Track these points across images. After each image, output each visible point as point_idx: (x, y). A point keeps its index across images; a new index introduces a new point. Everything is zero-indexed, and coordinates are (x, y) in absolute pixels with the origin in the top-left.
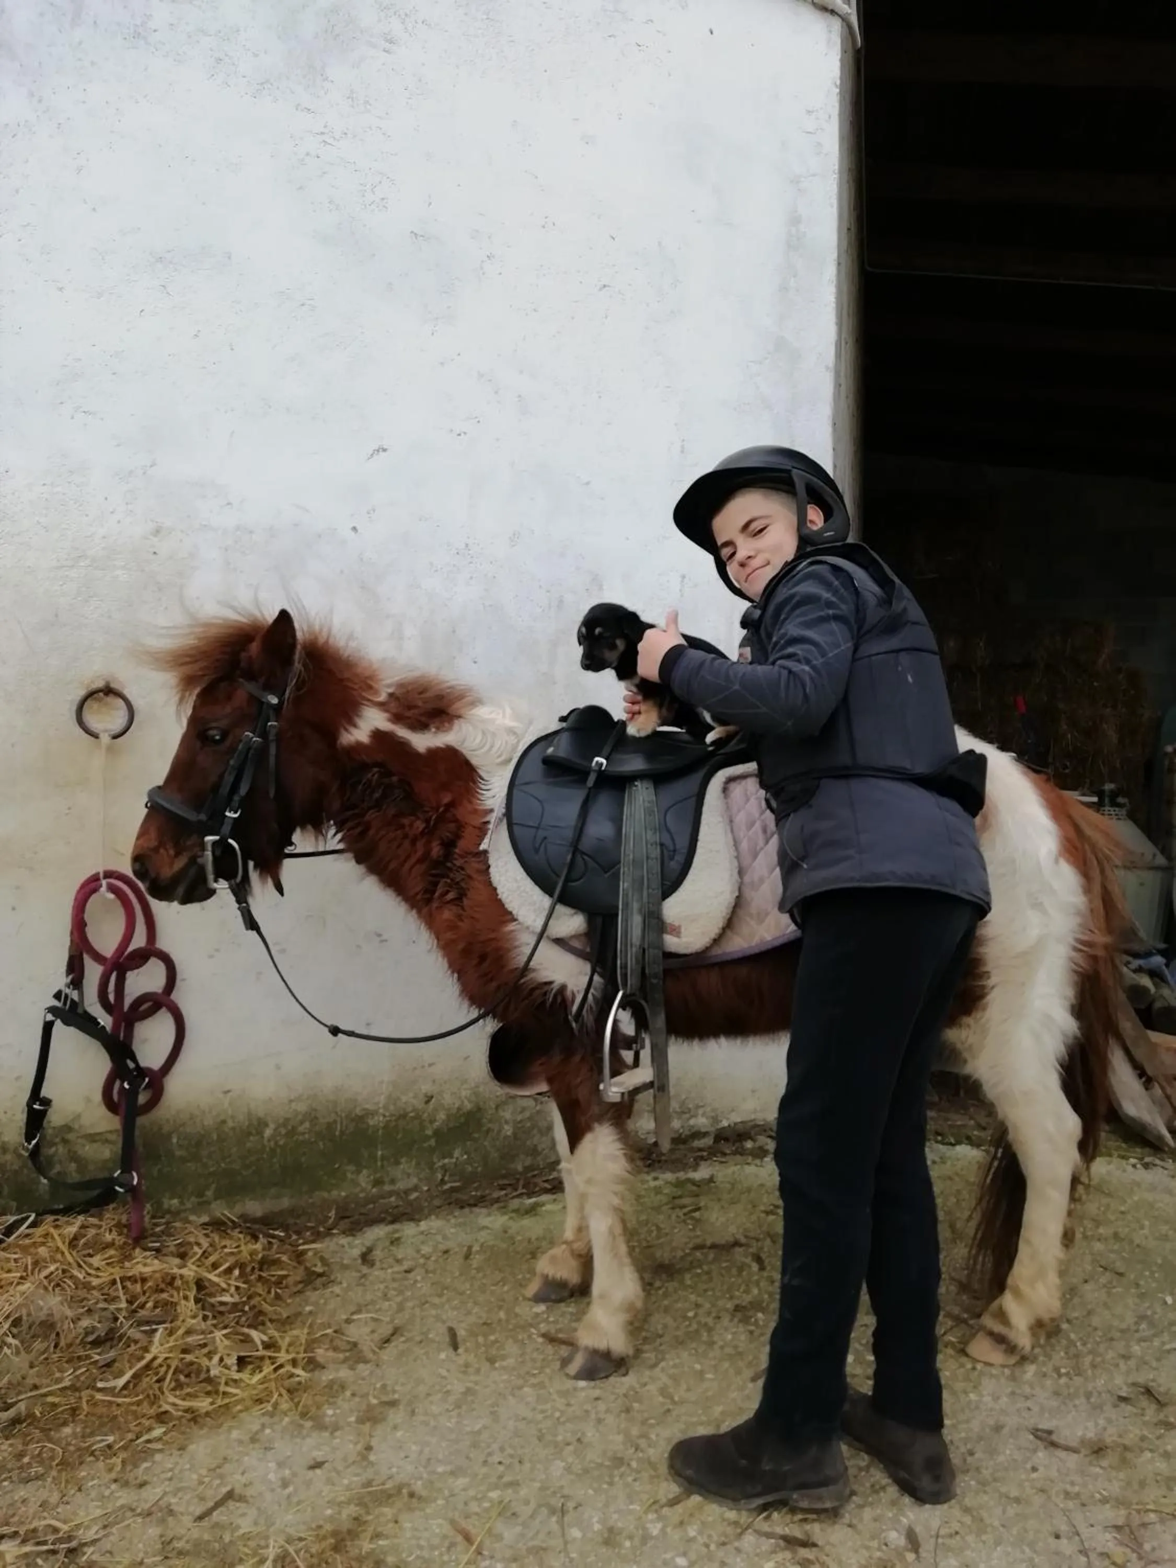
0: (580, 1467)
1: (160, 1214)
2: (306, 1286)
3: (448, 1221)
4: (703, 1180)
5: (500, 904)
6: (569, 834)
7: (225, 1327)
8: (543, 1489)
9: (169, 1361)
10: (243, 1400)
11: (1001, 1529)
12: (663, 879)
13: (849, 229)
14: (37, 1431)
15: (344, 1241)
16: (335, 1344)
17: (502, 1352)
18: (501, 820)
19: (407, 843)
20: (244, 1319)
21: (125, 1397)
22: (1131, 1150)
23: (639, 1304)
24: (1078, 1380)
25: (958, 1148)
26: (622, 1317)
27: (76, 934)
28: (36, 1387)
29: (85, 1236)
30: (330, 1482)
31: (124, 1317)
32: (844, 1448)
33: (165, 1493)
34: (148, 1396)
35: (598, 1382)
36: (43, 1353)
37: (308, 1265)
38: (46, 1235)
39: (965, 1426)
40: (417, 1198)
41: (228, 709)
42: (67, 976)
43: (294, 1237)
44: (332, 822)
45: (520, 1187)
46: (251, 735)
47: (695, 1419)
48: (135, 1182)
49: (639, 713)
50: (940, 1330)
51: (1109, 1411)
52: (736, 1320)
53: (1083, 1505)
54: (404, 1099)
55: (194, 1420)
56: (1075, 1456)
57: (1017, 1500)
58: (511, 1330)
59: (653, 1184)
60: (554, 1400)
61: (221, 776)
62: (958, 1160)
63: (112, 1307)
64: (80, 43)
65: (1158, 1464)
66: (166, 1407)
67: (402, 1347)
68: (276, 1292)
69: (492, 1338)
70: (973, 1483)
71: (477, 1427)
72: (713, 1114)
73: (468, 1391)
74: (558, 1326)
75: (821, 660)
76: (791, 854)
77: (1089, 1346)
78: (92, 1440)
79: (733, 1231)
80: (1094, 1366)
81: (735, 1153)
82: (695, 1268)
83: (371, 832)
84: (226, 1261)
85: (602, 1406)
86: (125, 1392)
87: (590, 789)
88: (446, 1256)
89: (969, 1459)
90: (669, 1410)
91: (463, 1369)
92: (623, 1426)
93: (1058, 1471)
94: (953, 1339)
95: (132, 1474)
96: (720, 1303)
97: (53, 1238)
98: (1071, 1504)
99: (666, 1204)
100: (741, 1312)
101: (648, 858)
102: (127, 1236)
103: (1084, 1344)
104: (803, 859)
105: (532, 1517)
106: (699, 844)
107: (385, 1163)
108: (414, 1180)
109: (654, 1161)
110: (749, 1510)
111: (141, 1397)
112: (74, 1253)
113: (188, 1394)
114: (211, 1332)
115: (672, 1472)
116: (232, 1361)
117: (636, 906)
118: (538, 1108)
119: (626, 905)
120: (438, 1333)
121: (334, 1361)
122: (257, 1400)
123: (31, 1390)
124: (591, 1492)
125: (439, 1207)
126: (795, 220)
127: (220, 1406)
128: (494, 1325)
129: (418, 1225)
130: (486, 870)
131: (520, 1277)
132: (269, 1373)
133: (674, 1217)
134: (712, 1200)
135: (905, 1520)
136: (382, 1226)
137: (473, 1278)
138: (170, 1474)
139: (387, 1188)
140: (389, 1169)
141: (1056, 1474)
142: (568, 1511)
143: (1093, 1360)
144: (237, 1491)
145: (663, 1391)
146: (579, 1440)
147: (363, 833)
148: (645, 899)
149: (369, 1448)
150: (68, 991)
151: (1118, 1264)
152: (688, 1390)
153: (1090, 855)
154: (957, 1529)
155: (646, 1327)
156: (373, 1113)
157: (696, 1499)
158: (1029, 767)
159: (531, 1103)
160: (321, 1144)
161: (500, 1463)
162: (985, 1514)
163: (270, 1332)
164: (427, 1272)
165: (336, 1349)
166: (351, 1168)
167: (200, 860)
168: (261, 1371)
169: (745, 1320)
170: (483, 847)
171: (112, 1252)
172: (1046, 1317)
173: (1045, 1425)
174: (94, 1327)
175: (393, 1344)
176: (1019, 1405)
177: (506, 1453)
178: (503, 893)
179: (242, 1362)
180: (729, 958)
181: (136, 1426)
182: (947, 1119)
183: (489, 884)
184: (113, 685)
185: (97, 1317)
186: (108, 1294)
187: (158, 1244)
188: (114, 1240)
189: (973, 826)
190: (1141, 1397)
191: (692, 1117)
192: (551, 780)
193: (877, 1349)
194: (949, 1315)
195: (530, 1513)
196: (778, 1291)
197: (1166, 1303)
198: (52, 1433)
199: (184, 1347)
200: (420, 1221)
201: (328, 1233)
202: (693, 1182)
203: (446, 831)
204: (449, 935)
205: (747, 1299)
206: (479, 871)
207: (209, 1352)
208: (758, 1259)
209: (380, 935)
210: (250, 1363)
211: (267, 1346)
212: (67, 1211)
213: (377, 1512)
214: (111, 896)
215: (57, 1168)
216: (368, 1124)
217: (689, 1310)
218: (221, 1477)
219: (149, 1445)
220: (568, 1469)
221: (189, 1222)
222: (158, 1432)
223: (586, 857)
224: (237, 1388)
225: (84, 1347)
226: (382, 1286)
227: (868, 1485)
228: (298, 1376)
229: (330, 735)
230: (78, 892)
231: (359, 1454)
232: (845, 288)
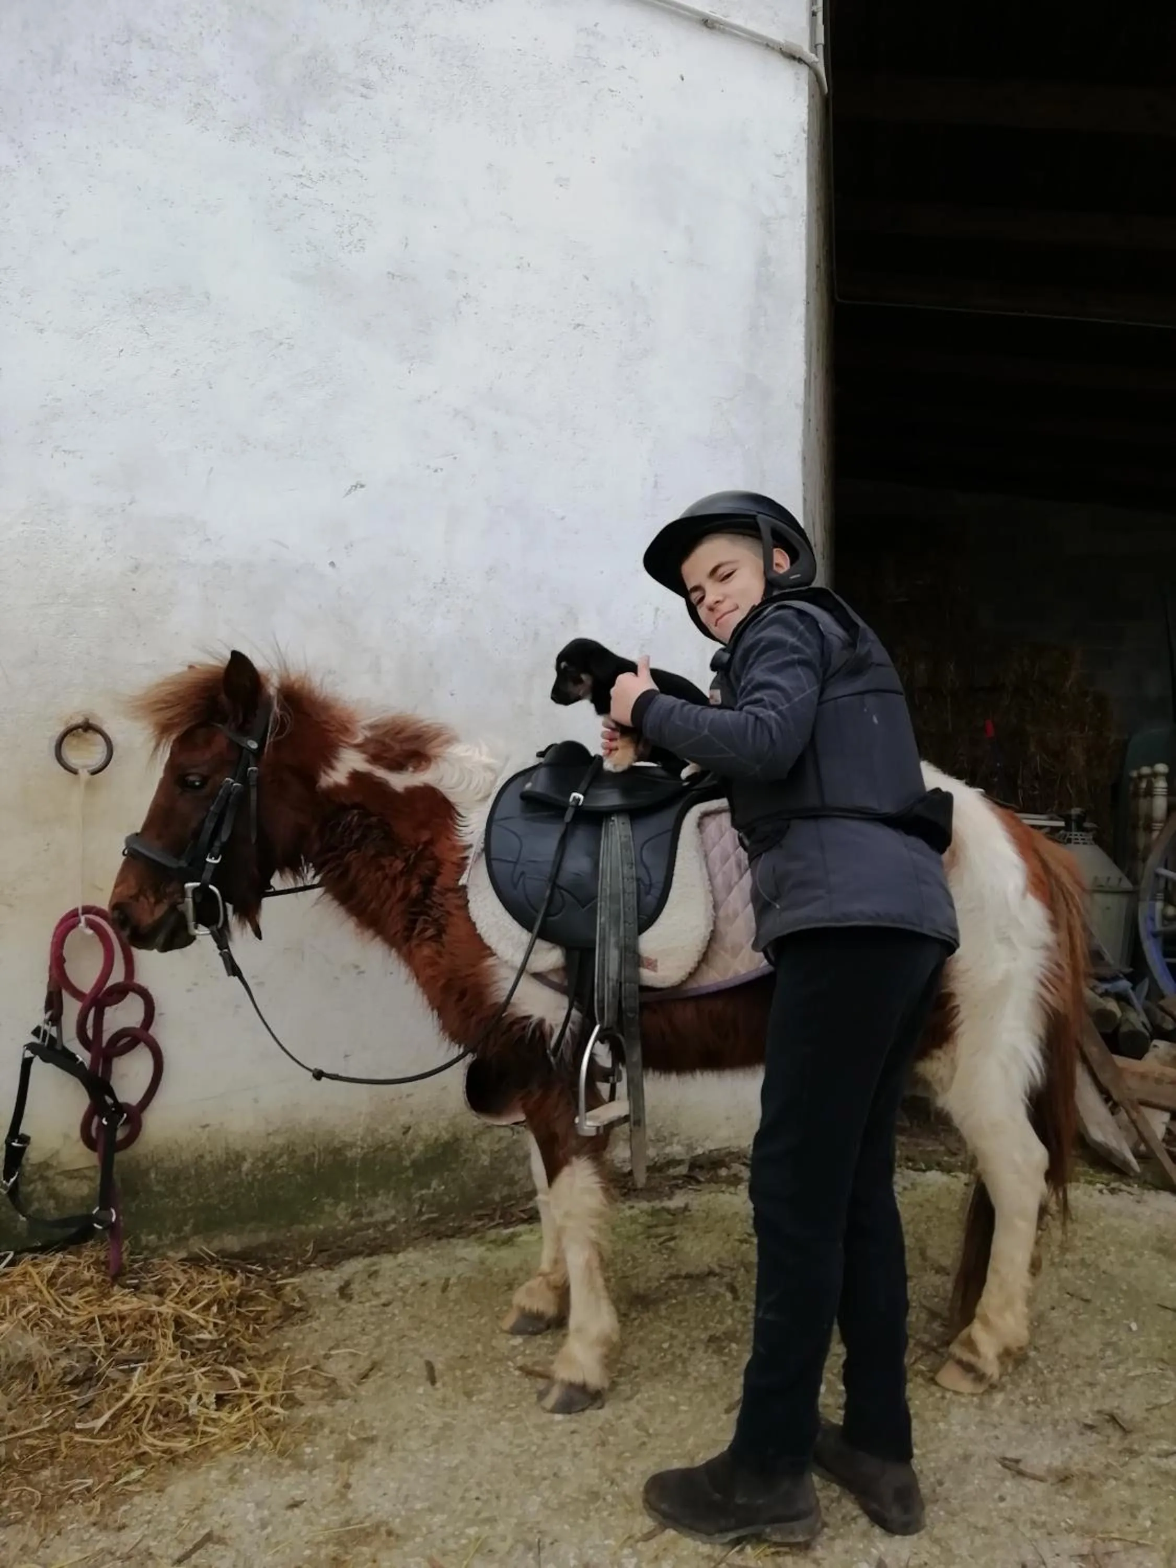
0: (556, 1501)
1: (137, 1251)
2: (284, 1321)
3: (427, 1252)
4: (677, 1209)
5: (479, 938)
6: (548, 869)
7: (204, 1365)
8: (520, 1524)
9: (147, 1401)
10: (222, 1439)
11: (970, 1560)
12: (639, 914)
13: (818, 267)
14: (16, 1474)
15: (322, 1274)
16: (313, 1380)
17: (480, 1386)
18: (479, 855)
19: (387, 883)
20: (222, 1356)
21: (104, 1438)
22: (1098, 1175)
23: (615, 1338)
24: (1045, 1408)
25: (929, 1174)
26: (599, 1351)
27: (54, 971)
28: (14, 1429)
29: (64, 1273)
30: (308, 1522)
31: (103, 1356)
32: (815, 1478)
33: (144, 1536)
34: (127, 1437)
35: (573, 1415)
36: (22, 1394)
37: (286, 1300)
38: (24, 1274)
39: (934, 1455)
40: (394, 1231)
41: (208, 756)
42: (46, 1012)
43: (273, 1272)
44: (311, 865)
45: (497, 1217)
46: (231, 780)
47: (669, 1452)
48: (114, 1219)
49: (617, 749)
50: (908, 1360)
51: (1076, 1440)
52: (710, 1351)
53: (1050, 1534)
54: (382, 1131)
55: (173, 1461)
56: (1042, 1484)
57: (985, 1530)
58: (488, 1363)
59: (628, 1213)
60: (531, 1435)
61: (203, 821)
62: (929, 1185)
63: (91, 1346)
64: (60, 90)
65: (1122, 1492)
66: (146, 1448)
67: (380, 1382)
68: (254, 1328)
69: (469, 1371)
70: (942, 1513)
71: (456, 1462)
72: (687, 1142)
73: (446, 1426)
74: (536, 1359)
75: (787, 705)
76: (764, 894)
77: (1056, 1374)
78: (71, 1483)
79: (708, 1261)
80: (1060, 1394)
81: (709, 1181)
82: (671, 1298)
83: (353, 873)
84: (205, 1297)
85: (577, 1439)
86: (103, 1434)
87: (567, 824)
88: (423, 1288)
89: (938, 1489)
90: (644, 1443)
91: (441, 1404)
92: (598, 1460)
93: (1025, 1500)
94: (923, 1368)
95: (111, 1517)
96: (695, 1334)
97: (31, 1276)
98: (1037, 1534)
99: (642, 1233)
100: (716, 1343)
101: (624, 892)
102: (106, 1274)
103: (1052, 1371)
104: (776, 899)
105: (509, 1553)
106: (675, 879)
107: (363, 1196)
108: (392, 1212)
109: (629, 1190)
110: (723, 1544)
111: (120, 1438)
112: (52, 1291)
113: (167, 1435)
114: (190, 1371)
115: (648, 1506)
116: (210, 1399)
117: (613, 940)
118: (515, 1137)
119: (603, 939)
120: (416, 1367)
121: (313, 1397)
122: (236, 1439)
123: (9, 1433)
124: (566, 1527)
125: (416, 1239)
126: (764, 260)
127: (199, 1446)
128: (471, 1359)
129: (395, 1258)
130: (464, 906)
131: (497, 1309)
132: (247, 1411)
133: (649, 1246)
134: (686, 1229)
135: (874, 1551)
136: (360, 1259)
137: (451, 1311)
138: (149, 1516)
139: (364, 1220)
140: (367, 1201)
141: (1023, 1503)
142: (544, 1548)
143: (1060, 1388)
144: (216, 1533)
145: (638, 1424)
146: (555, 1475)
147: (344, 875)
148: (622, 934)
149: (347, 1486)
150: (46, 1027)
151: (1085, 1290)
152: (663, 1422)
153: (1055, 889)
154: (926, 1560)
155: (622, 1358)
156: (352, 1145)
157: (671, 1533)
158: (997, 803)
159: (508, 1133)
160: (299, 1177)
161: (477, 1499)
162: (953, 1544)
163: (248, 1369)
164: (405, 1305)
165: (314, 1385)
166: (330, 1200)
167: (180, 907)
168: (239, 1410)
169: (719, 1351)
170: (461, 882)
171: (90, 1290)
172: (1014, 1346)
173: (1011, 1454)
174: (72, 1367)
175: (371, 1380)
176: (987, 1434)
177: (483, 1489)
178: (482, 928)
179: (220, 1400)
180: (704, 991)
181: (114, 1467)
182: (917, 1145)
183: (468, 919)
184: (91, 721)
185: (75, 1355)
186: (86, 1334)
187: (136, 1281)
188: (92, 1277)
189: (940, 863)
190: (1106, 1424)
191: (667, 1145)
192: (529, 815)
193: (847, 1380)
194: (919, 1343)
195: (507, 1549)
196: (752, 1320)
197: (1130, 1329)
198: (31, 1476)
199: (163, 1386)
200: (398, 1252)
201: (306, 1267)
202: (668, 1211)
203: (425, 869)
204: (429, 972)
205: (720, 1330)
206: (458, 907)
207: (188, 1391)
208: (732, 1289)
209: (357, 967)
210: (229, 1401)
211: (245, 1384)
212: (43, 1249)
213: (355, 1551)
214: (90, 932)
215: (36, 1205)
216: (346, 1156)
217: (664, 1341)
218: (201, 1518)
219: (128, 1488)
220: (545, 1504)
221: (168, 1258)
222: (137, 1473)
223: (564, 893)
224: (216, 1427)
225: (63, 1387)
226: (360, 1321)
227: (839, 1516)
228: (277, 1414)
229: (309, 779)
230: (57, 928)
231: (338, 1492)
232: (814, 324)
